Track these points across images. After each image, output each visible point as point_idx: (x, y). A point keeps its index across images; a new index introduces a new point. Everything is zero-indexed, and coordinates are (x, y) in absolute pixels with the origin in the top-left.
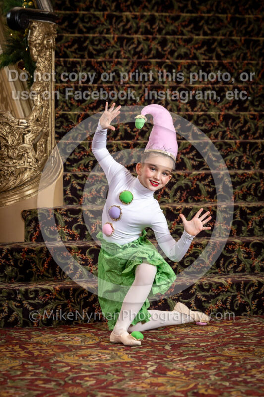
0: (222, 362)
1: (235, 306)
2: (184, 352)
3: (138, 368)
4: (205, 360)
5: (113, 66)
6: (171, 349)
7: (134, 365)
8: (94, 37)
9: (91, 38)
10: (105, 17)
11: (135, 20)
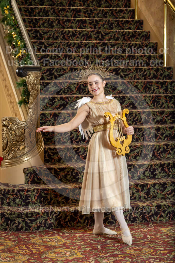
1: (131, 218)
2: (107, 250)
3: (86, 262)
4: (118, 257)
6: (101, 248)
7: (83, 260)
9: (56, 69)
10: (63, 56)
11: (79, 58)
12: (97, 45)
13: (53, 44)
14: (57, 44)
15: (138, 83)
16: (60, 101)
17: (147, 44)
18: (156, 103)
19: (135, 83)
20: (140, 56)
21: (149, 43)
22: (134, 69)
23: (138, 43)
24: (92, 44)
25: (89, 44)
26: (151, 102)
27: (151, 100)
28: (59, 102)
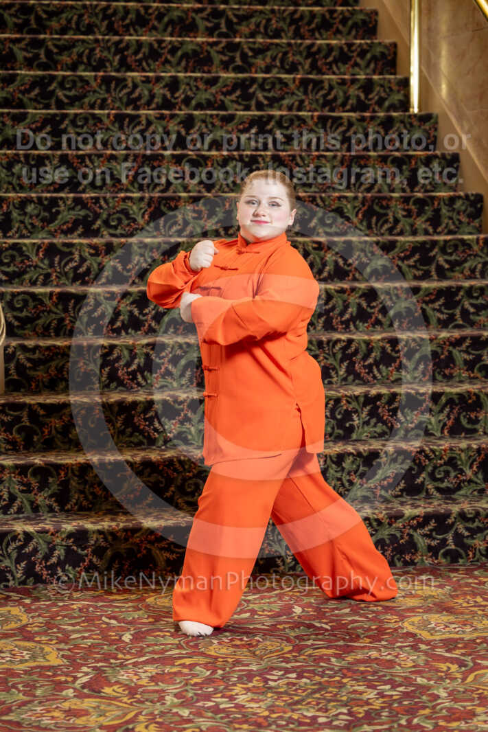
0: (198, 668)
2: (148, 646)
3: (63, 679)
4: (173, 665)
5: (103, 162)
6: (131, 640)
7: (59, 673)
8: (76, 115)
9: (71, 117)
10: (99, 81)
11: (147, 85)
12: (209, 48)
13: (74, 46)
14: (85, 44)
15: (324, 161)
16: (73, 209)
17: (365, 47)
18: (374, 220)
19: (313, 160)
20: (339, 81)
21: (371, 46)
22: (315, 119)
23: (336, 44)
24: (194, 47)
25: (184, 46)
26: (360, 216)
27: (360, 209)
28: (71, 212)
